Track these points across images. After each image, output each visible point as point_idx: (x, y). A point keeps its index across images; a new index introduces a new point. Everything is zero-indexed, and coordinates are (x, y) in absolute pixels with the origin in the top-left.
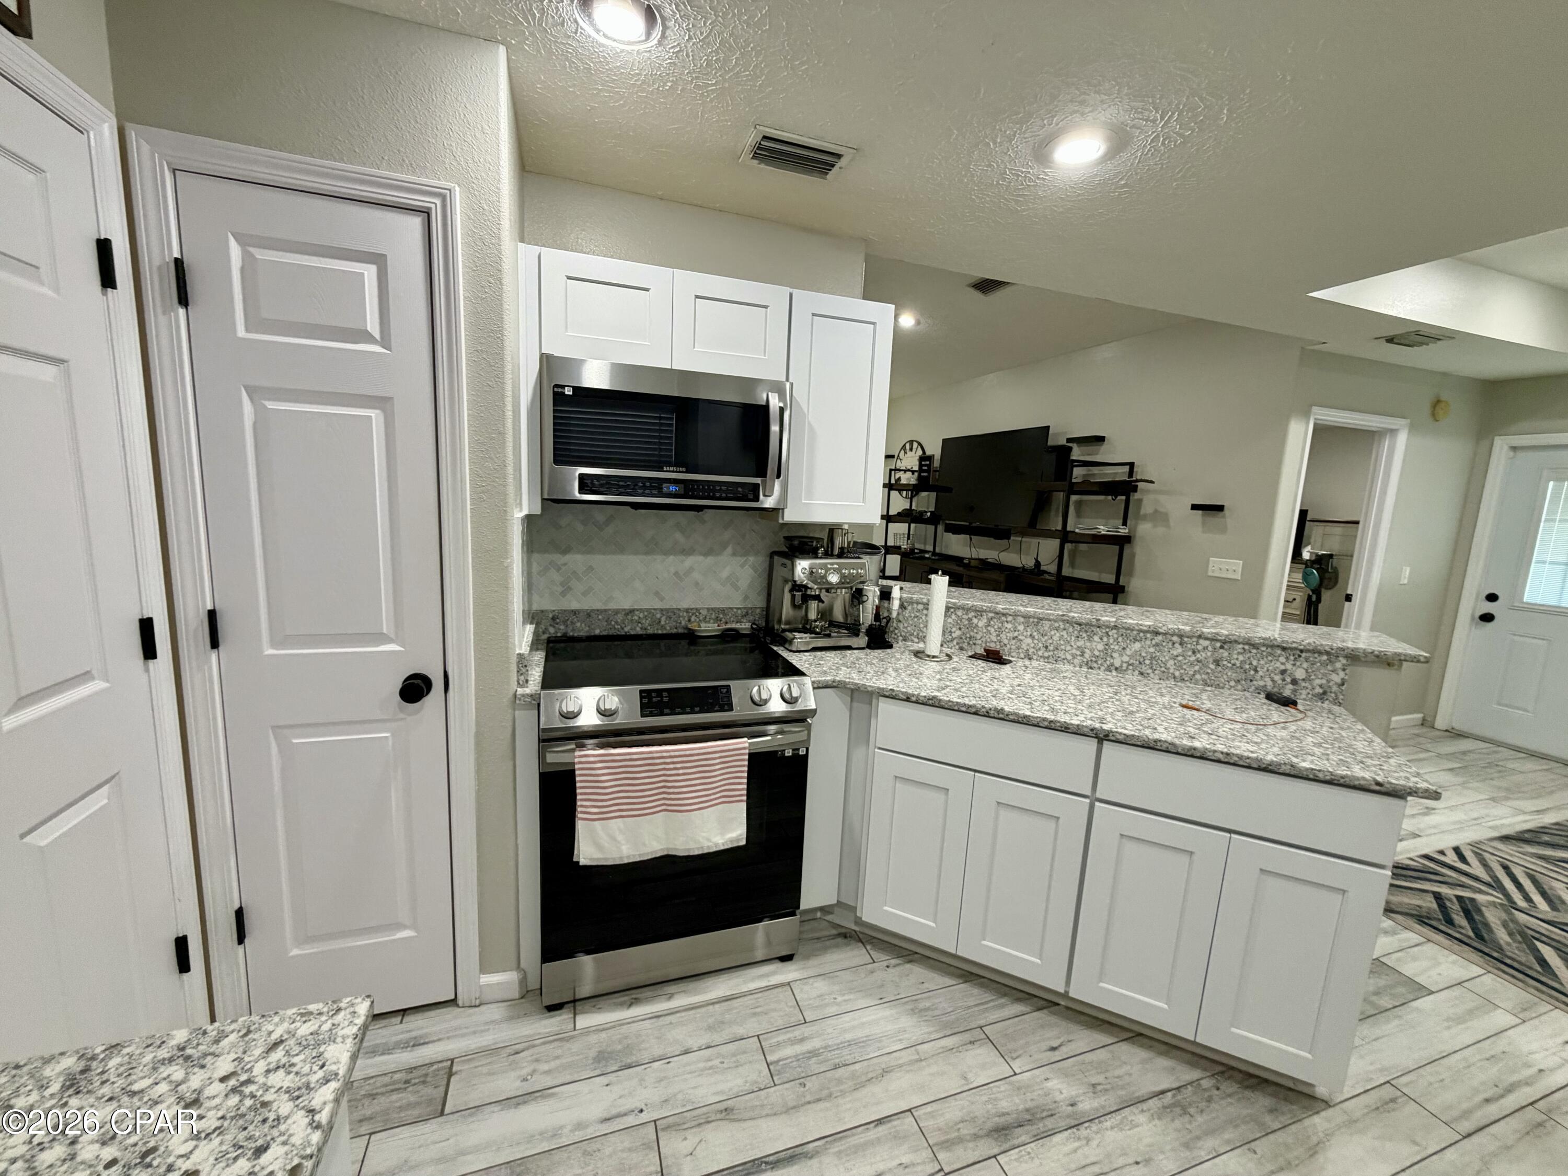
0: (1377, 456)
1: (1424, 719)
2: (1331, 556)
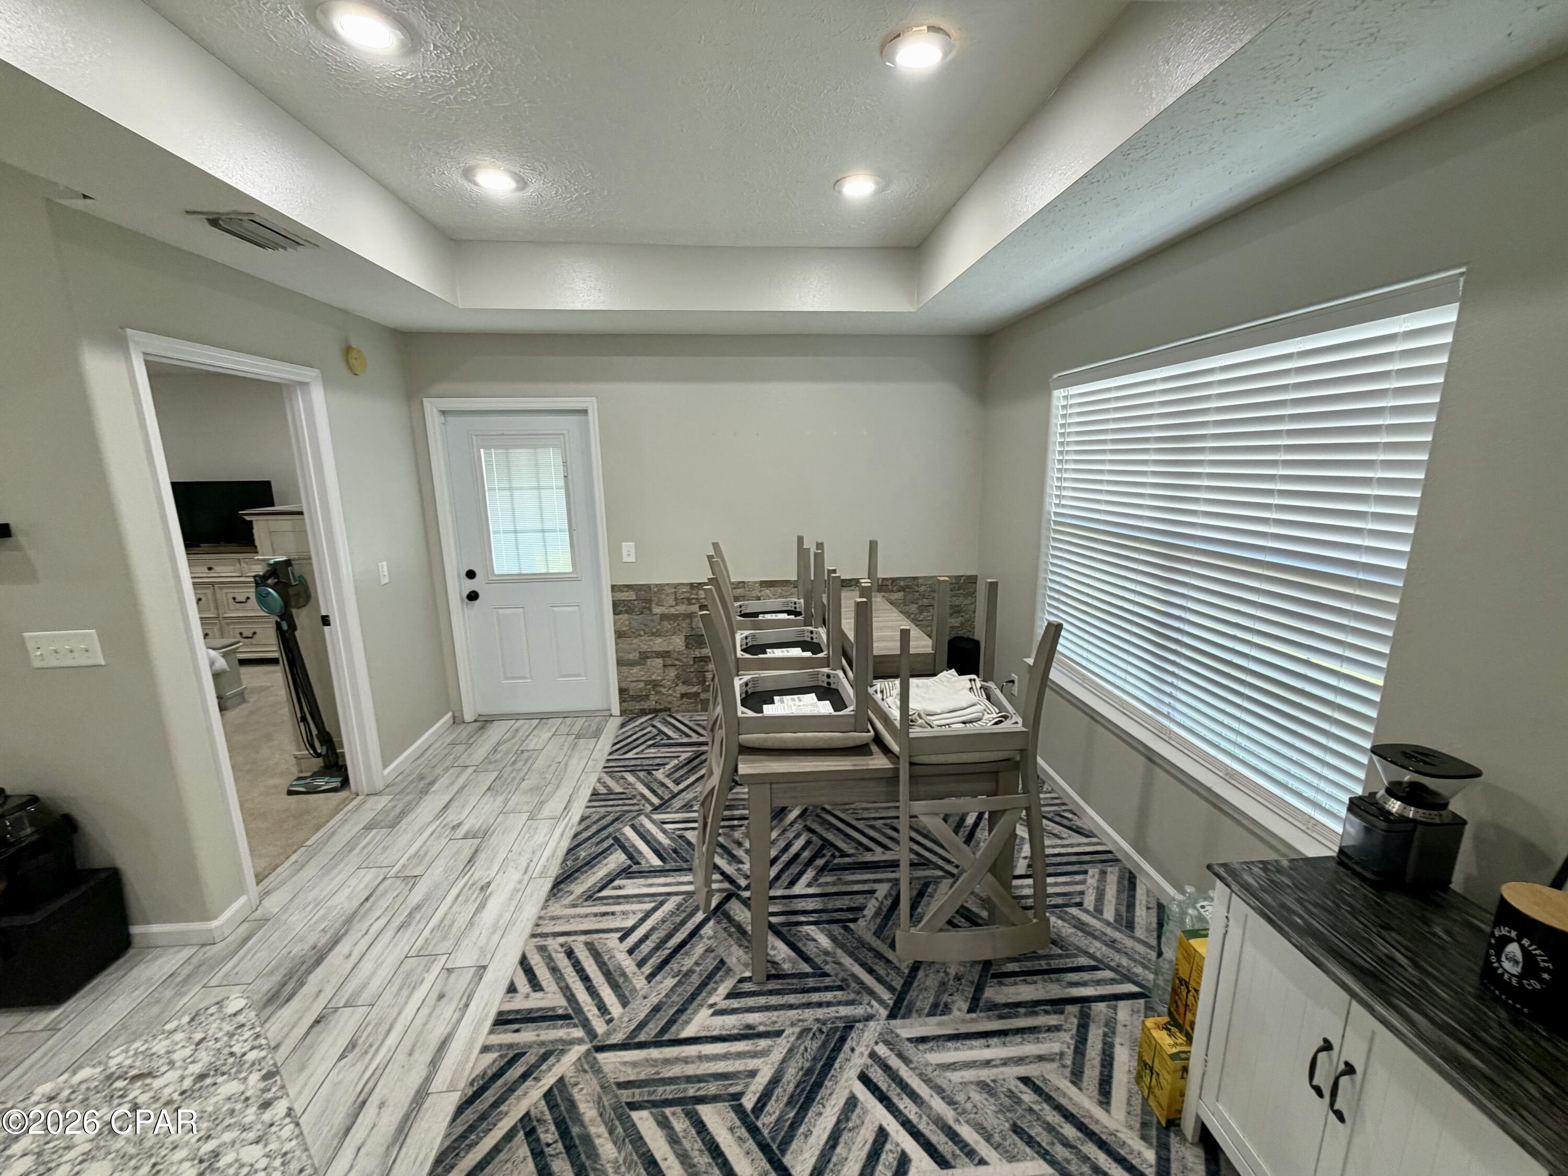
0: (293, 415)
1: (454, 717)
2: (288, 563)
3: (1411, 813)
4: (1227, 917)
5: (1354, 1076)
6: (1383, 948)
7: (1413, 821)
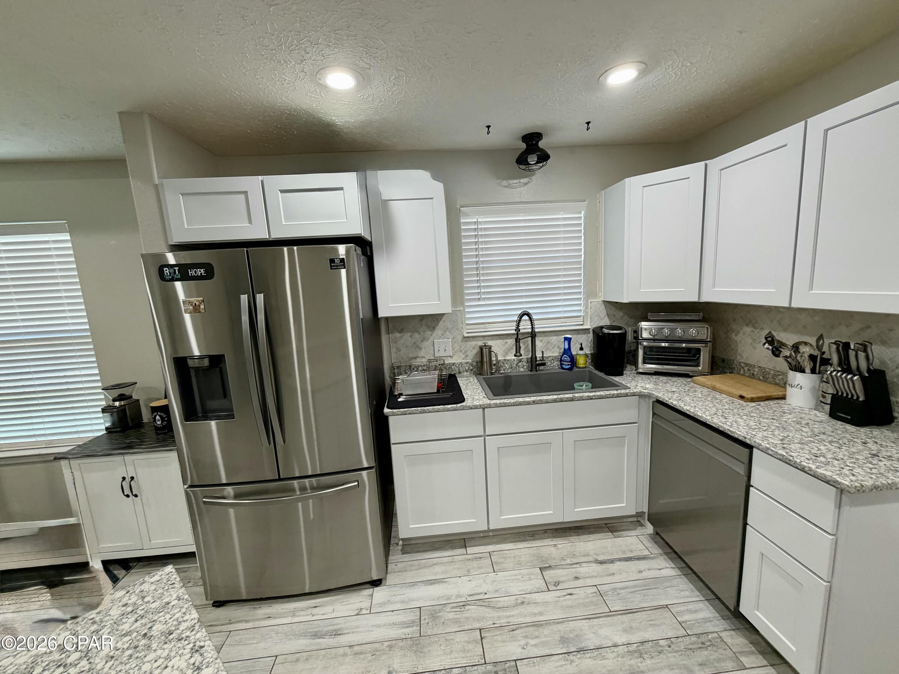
3: (123, 403)
4: (72, 472)
5: (134, 479)
6: (128, 441)
7: (124, 405)
